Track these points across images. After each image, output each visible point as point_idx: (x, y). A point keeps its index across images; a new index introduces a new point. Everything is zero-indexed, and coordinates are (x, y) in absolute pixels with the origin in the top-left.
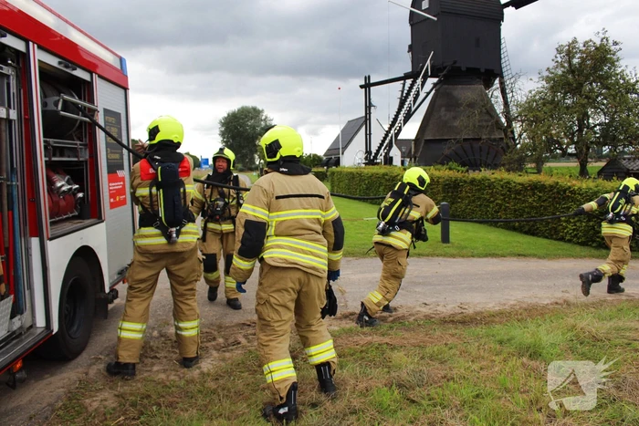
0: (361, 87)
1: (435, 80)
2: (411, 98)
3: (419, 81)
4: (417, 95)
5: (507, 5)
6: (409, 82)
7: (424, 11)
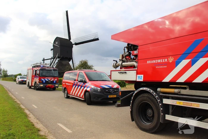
0: (42, 60)
1: (59, 59)
2: (53, 63)
3: (55, 59)
4: (54, 63)
5: (74, 44)
6: (52, 60)
7: (56, 44)
